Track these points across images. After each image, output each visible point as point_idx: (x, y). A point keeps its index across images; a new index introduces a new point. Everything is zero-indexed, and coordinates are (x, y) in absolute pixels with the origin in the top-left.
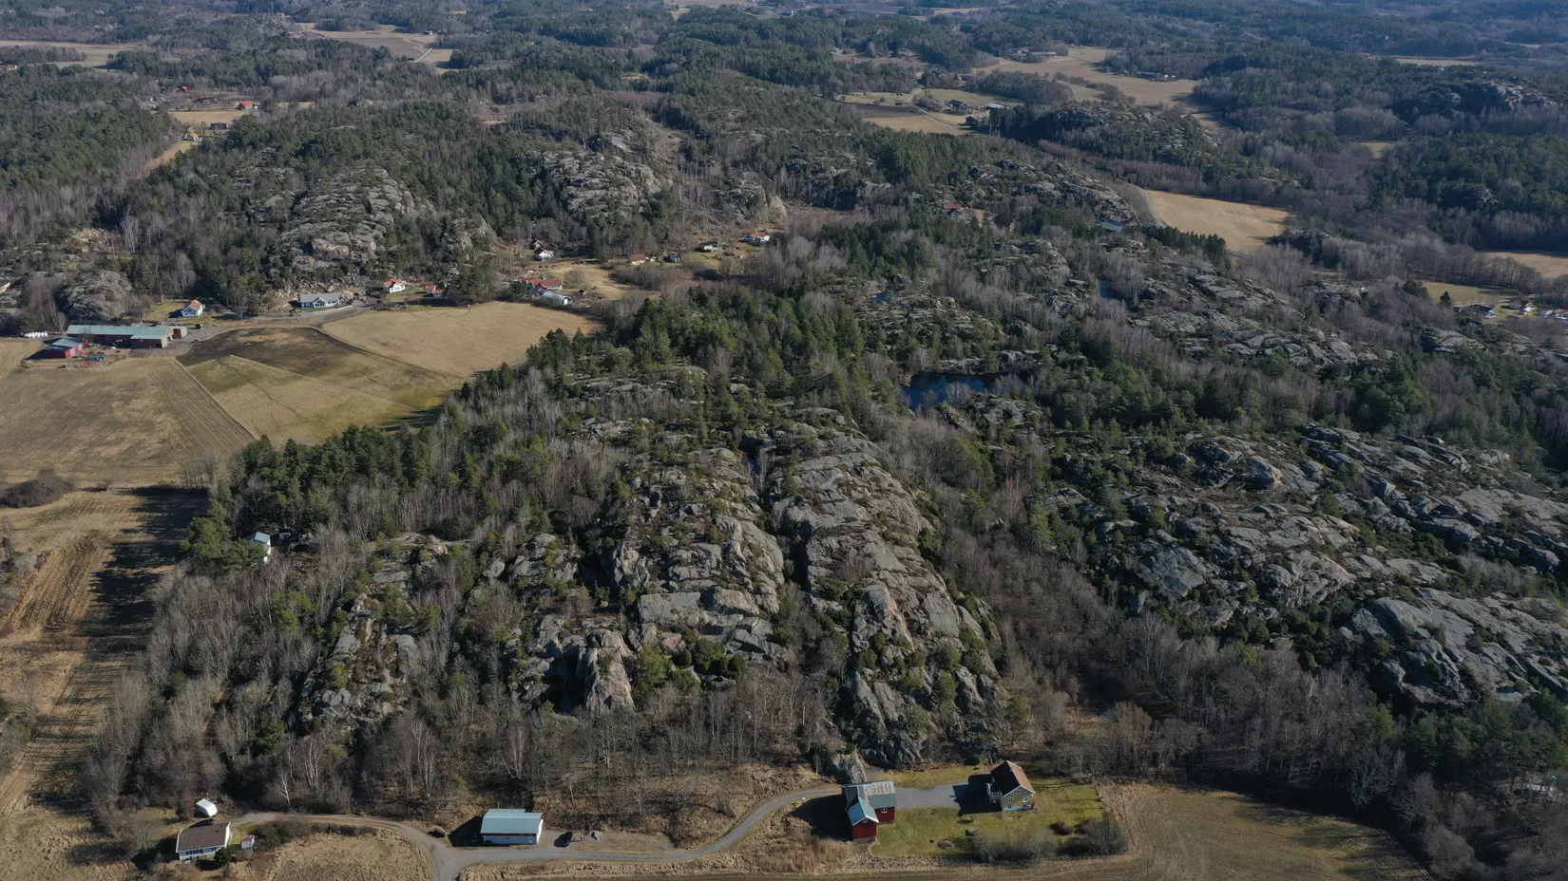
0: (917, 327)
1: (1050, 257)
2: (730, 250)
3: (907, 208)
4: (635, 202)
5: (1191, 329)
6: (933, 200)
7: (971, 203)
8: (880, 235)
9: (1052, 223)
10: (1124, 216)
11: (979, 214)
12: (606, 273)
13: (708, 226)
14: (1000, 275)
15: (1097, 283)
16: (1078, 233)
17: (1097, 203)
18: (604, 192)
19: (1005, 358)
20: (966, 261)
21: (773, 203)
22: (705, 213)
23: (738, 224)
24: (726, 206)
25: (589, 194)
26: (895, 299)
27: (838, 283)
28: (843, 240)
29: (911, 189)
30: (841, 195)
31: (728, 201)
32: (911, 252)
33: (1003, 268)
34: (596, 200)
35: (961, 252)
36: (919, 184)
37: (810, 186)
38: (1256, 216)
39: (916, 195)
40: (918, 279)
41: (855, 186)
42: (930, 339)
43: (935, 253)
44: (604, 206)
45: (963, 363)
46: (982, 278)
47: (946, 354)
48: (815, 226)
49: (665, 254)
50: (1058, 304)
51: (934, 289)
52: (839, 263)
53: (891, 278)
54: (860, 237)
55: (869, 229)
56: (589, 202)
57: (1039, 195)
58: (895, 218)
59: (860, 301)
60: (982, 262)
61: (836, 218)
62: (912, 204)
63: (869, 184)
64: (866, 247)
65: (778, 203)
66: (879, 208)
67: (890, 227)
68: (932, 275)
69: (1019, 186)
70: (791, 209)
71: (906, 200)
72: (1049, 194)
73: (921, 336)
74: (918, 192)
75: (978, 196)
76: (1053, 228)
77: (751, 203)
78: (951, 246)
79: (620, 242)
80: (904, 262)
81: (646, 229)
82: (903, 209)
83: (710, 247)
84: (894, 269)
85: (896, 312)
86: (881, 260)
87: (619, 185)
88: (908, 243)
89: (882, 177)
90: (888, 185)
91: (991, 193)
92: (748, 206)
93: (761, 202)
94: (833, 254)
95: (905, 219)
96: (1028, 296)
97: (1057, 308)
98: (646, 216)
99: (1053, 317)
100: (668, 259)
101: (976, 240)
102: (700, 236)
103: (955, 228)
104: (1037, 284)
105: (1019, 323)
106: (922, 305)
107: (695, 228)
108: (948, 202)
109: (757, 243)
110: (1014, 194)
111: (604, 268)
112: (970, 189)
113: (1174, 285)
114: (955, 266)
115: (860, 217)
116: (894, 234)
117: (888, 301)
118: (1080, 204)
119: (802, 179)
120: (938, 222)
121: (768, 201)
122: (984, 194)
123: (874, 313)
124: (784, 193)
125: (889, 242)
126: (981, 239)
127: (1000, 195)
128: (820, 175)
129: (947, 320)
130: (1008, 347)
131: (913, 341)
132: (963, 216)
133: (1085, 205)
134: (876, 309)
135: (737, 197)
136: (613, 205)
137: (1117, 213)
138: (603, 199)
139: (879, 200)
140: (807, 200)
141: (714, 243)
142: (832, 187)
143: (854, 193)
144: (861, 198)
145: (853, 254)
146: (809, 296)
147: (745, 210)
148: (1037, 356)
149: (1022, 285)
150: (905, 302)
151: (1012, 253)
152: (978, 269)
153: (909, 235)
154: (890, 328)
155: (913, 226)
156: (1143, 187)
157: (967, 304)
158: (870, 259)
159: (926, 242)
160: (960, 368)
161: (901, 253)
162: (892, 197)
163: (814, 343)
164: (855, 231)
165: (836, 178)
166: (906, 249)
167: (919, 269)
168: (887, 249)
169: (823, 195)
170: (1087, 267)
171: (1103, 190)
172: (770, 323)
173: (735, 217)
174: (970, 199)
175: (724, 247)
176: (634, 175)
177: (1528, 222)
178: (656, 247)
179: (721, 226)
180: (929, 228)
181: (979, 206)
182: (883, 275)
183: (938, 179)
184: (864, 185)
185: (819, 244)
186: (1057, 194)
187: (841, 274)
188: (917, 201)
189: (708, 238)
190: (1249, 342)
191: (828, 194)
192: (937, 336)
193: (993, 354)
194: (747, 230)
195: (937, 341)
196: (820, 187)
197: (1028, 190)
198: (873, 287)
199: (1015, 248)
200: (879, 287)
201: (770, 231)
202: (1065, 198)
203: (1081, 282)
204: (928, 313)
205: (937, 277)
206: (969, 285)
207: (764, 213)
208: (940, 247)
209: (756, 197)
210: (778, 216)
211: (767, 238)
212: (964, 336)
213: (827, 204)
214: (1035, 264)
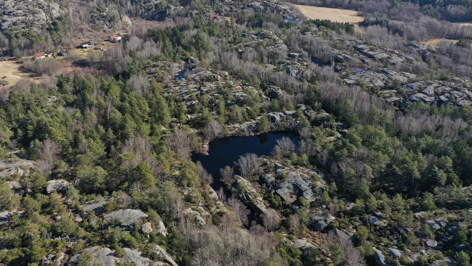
0: (207, 98)
1: (274, 40)
2: (98, 46)
3: (192, 18)
4: (44, 22)
5: (382, 84)
6: (204, 13)
7: (223, 14)
8: (179, 33)
9: (267, 21)
10: (293, 17)
11: (228, 19)
12: (18, 66)
13: (87, 34)
14: (251, 53)
15: (306, 54)
16: (281, 26)
17: (281, 11)
18: (24, 17)
19: (273, 119)
20: (228, 45)
21: (124, 19)
22: (86, 26)
23: (104, 31)
24: (97, 22)
25: (14, 19)
26: (191, 76)
27: (154, 66)
28: (158, 37)
29: (193, 8)
30: (159, 14)
31: (99, 19)
32: (197, 42)
33: (251, 49)
34: (19, 22)
35: (224, 39)
36: (197, 6)
37: (143, 10)
38: (345, 13)
39: (196, 11)
40: (203, 60)
41: (165, 8)
42: (217, 106)
43: (209, 41)
44: (24, 25)
45: (244, 126)
46: (240, 55)
47: (230, 120)
48: (145, 31)
49: (59, 51)
50: (294, 72)
51: (214, 65)
52: (156, 52)
53: (186, 60)
54: (168, 35)
55: (173, 30)
56: (15, 24)
57: (254, 8)
58: (186, 23)
59: (168, 78)
60: (238, 45)
61: (155, 25)
62: (194, 16)
63: (173, 7)
64: (171, 40)
65: (126, 19)
66: (177, 18)
67: (184, 28)
68: (211, 57)
69: (244, 5)
70: (135, 22)
71: (191, 14)
72: (258, 8)
73: (212, 106)
74: (197, 10)
75: (226, 10)
76: (269, 23)
77: (111, 20)
78: (218, 36)
79: (29, 46)
80: (193, 48)
81: (46, 38)
82: (190, 18)
83: (87, 45)
84: (188, 54)
85: (192, 86)
86: (180, 48)
87: (34, 13)
88: (194, 37)
89: (179, 4)
90: (182, 7)
91: (232, 8)
92: (110, 21)
93: (116, 19)
94: (152, 46)
95: (191, 24)
96: (272, 67)
97: (294, 75)
98: (49, 30)
99: (293, 81)
100: (60, 54)
101: (231, 31)
102: (82, 39)
103: (218, 27)
104: (273, 57)
105: (274, 88)
106: (208, 79)
107: (80, 35)
108: (212, 14)
109: (114, 41)
110: (242, 8)
111: (17, 63)
112: (221, 7)
113: (349, 53)
114: (223, 50)
115: (169, 24)
116: (187, 32)
117: (186, 78)
118: (273, 11)
119: (139, 6)
120: (209, 24)
121: (121, 18)
122: (228, 9)
123: (177, 88)
124: (130, 14)
125: (184, 37)
126: (234, 32)
127: (236, 9)
128: (147, 4)
129: (226, 90)
130: (271, 109)
131: (206, 111)
132: (220, 20)
133: (275, 12)
134: (179, 84)
135: (103, 17)
136: (29, 25)
137: (290, 15)
138: (23, 22)
139: (178, 15)
140: (142, 17)
141: (89, 43)
142: (154, 10)
143: (165, 12)
144: (169, 14)
145: (165, 45)
146: (133, 78)
147: (108, 23)
148: (295, 116)
149: (265, 59)
150: (197, 78)
151: (253, 39)
152: (237, 50)
153: (194, 32)
154: (190, 100)
155: (196, 27)
156: (294, 3)
157: (236, 75)
158: (174, 47)
159: (205, 35)
160: (243, 131)
161: (191, 43)
162: (184, 13)
163: (131, 124)
164: (165, 32)
165: (156, 6)
166: (194, 40)
167: (203, 52)
168: (184, 41)
169: (150, 14)
170: (296, 45)
171: (282, 5)
172: (99, 106)
173: (103, 28)
174: (222, 12)
175: (95, 44)
176: (46, 7)
177: (461, 9)
178: (53, 48)
179: (95, 33)
180: (205, 27)
181: (227, 15)
182: (182, 59)
183: (205, 3)
184: (170, 8)
185: (145, 41)
186: (262, 7)
187: (156, 59)
188: (196, 14)
189: (87, 40)
190: (425, 91)
191: (152, 13)
192: (222, 104)
193: (264, 116)
194: (109, 34)
195: (222, 109)
196: (148, 10)
197: (248, 6)
198: (176, 67)
199: (254, 36)
200: (179, 67)
201: (122, 34)
202: (266, 9)
203: (297, 54)
204: (213, 85)
205: (214, 57)
206: (235, 62)
207: (119, 25)
208: (212, 37)
209: (114, 16)
210: (127, 25)
211: (120, 38)
212: (240, 102)
213: (152, 18)
214: (268, 45)
